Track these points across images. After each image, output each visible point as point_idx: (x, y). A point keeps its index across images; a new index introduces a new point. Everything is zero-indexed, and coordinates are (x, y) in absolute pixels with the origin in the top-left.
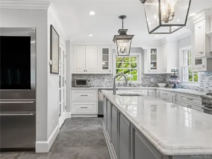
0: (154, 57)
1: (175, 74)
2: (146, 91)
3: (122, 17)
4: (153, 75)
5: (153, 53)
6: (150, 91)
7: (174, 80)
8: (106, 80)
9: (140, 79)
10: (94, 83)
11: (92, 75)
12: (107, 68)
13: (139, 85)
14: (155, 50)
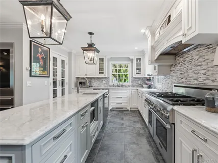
0: (138, 65)
1: (150, 78)
2: (130, 90)
3: (91, 34)
4: (140, 78)
5: (139, 62)
6: (133, 91)
7: (148, 82)
8: (104, 82)
9: (130, 82)
10: (95, 84)
11: (93, 78)
12: (103, 73)
13: (129, 86)
14: (140, 59)
